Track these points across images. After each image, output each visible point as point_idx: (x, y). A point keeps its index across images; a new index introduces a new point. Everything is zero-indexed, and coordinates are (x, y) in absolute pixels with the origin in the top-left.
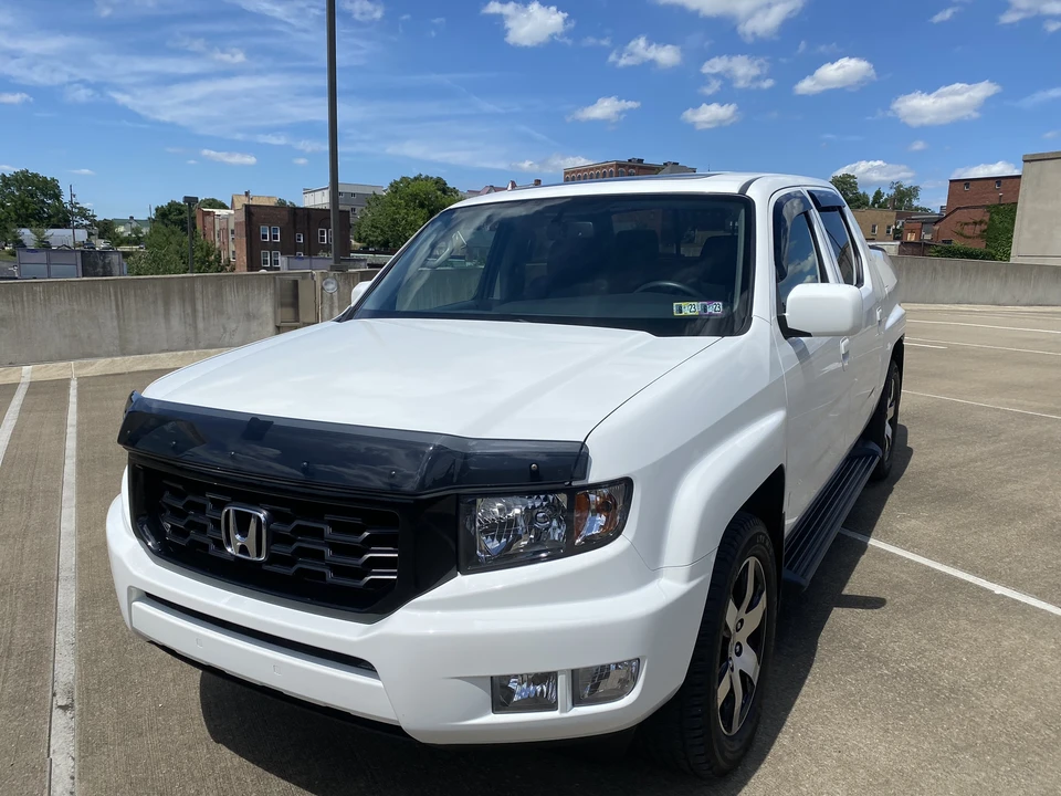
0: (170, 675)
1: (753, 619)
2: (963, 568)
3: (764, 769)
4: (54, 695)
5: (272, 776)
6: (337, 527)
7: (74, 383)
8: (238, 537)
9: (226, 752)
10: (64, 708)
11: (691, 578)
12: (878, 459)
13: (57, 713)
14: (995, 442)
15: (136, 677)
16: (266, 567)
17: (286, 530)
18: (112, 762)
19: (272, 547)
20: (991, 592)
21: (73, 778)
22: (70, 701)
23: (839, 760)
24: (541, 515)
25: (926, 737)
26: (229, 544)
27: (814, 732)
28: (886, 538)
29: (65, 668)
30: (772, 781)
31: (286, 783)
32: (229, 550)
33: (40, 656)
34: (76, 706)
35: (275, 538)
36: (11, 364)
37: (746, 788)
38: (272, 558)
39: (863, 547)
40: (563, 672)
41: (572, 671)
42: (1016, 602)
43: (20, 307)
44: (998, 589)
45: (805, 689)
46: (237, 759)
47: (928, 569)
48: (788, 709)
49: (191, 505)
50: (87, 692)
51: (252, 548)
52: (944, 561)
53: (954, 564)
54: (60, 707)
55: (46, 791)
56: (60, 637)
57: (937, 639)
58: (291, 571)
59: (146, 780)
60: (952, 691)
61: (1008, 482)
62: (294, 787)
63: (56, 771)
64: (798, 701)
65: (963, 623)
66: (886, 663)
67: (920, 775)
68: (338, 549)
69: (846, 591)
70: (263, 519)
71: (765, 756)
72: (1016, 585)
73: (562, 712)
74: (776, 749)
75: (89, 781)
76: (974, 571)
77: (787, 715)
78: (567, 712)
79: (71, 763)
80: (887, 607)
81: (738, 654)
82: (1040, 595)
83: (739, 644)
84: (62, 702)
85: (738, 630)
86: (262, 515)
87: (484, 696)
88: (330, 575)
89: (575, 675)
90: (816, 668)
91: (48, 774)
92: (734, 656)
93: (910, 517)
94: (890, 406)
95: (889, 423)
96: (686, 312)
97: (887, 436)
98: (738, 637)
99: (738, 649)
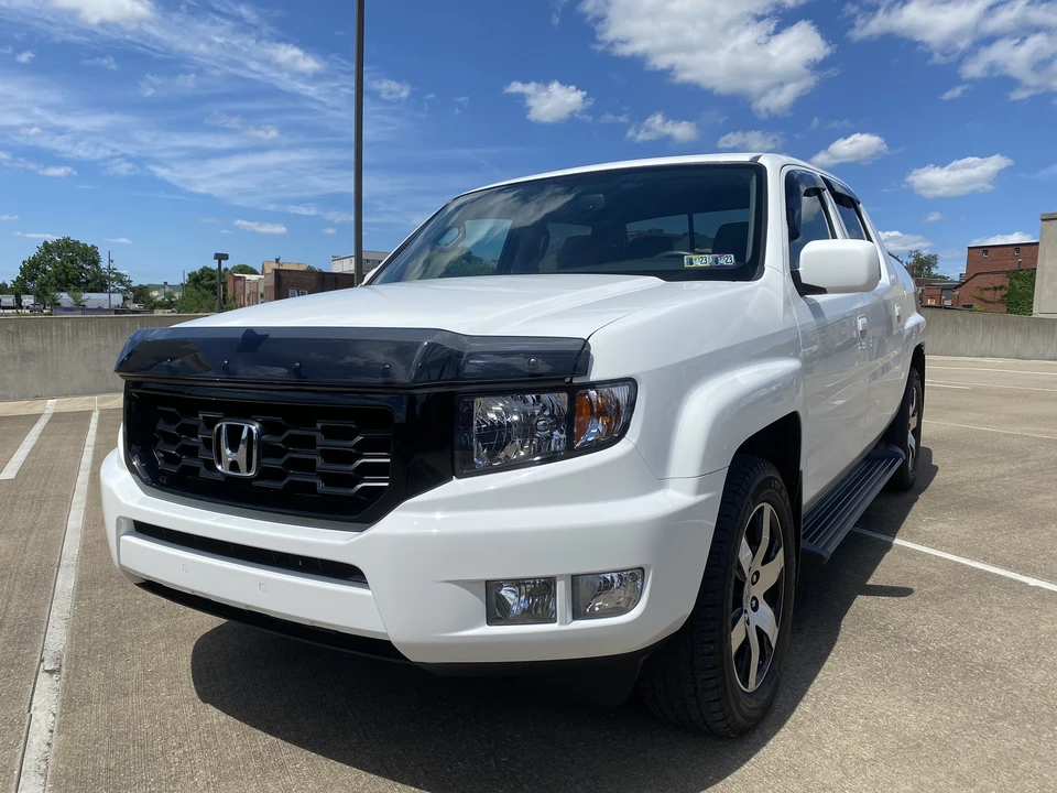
0: (162, 645)
1: (771, 574)
2: (995, 564)
3: (784, 732)
4: (42, 661)
5: (260, 732)
6: (329, 433)
7: (96, 415)
8: (228, 452)
9: (213, 711)
10: (51, 672)
11: (699, 491)
12: (900, 461)
13: (43, 677)
14: (1025, 461)
15: (127, 646)
16: (255, 483)
17: (277, 441)
18: (94, 718)
19: (263, 461)
20: (1026, 584)
21: (51, 731)
22: (57, 666)
23: (865, 725)
24: (542, 423)
25: (959, 706)
26: (220, 462)
27: (839, 701)
28: (911, 537)
29: (56, 638)
30: (792, 743)
31: (273, 738)
32: (219, 467)
33: (34, 627)
34: (64, 670)
35: (267, 450)
36: (36, 397)
37: (764, 749)
38: (264, 473)
39: (888, 546)
40: (562, 577)
41: (574, 577)
42: (1052, 593)
43: (48, 340)
44: (1032, 582)
45: (827, 664)
46: (224, 717)
48: (809, 681)
49: (184, 429)
50: (75, 658)
51: (243, 465)
52: (974, 557)
53: (985, 560)
54: (47, 671)
55: (23, 741)
56: (55, 613)
57: (969, 623)
58: (280, 485)
59: (127, 734)
60: (986, 667)
61: (1039, 493)
62: (280, 742)
63: (35, 725)
64: (820, 675)
65: (996, 609)
66: (915, 643)
67: (955, 741)
68: (329, 456)
69: (870, 582)
70: (255, 432)
71: (784, 721)
72: (1052, 579)
73: (561, 624)
74: (797, 715)
75: (68, 734)
76: (1007, 566)
77: (808, 686)
78: (566, 624)
79: (51, 718)
80: (915, 595)
81: (755, 609)
83: (754, 598)
84: (49, 667)
85: (754, 584)
86: (255, 428)
87: (478, 605)
88: (320, 486)
89: (575, 579)
90: (839, 646)
91: (26, 727)
92: (749, 610)
93: (936, 521)
94: (912, 416)
95: (913, 433)
96: (697, 264)
97: (911, 447)
98: (753, 591)
99: (754, 603)
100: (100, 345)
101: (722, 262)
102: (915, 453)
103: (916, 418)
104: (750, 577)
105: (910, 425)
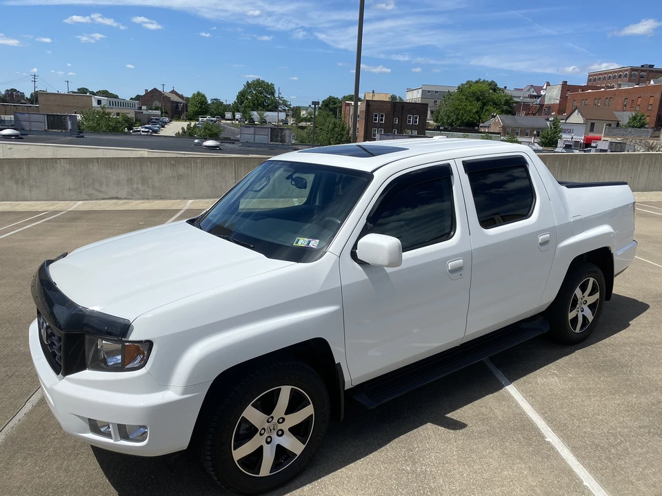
2: (545, 419)
11: (184, 393)
16: (48, 347)
17: (49, 332)
20: (544, 437)
21: (25, 414)
27: (327, 489)
28: (521, 386)
39: (499, 387)
42: (553, 448)
44: (551, 437)
47: (522, 414)
53: (544, 413)
57: (465, 458)
58: (51, 351)
65: (496, 453)
66: (414, 463)
69: (450, 414)
72: (566, 438)
75: (29, 417)
76: (550, 422)
78: (116, 441)
79: (29, 409)
80: (462, 430)
81: (279, 436)
82: (574, 450)
83: (281, 430)
85: (279, 423)
87: (87, 426)
88: (57, 357)
89: (119, 426)
91: (19, 410)
92: (274, 436)
93: (557, 375)
94: (589, 295)
95: (589, 306)
96: (300, 244)
97: (584, 316)
98: (280, 426)
99: (280, 433)
100: (214, 173)
101: (311, 245)
102: (590, 318)
103: (597, 296)
104: (275, 420)
105: (586, 301)
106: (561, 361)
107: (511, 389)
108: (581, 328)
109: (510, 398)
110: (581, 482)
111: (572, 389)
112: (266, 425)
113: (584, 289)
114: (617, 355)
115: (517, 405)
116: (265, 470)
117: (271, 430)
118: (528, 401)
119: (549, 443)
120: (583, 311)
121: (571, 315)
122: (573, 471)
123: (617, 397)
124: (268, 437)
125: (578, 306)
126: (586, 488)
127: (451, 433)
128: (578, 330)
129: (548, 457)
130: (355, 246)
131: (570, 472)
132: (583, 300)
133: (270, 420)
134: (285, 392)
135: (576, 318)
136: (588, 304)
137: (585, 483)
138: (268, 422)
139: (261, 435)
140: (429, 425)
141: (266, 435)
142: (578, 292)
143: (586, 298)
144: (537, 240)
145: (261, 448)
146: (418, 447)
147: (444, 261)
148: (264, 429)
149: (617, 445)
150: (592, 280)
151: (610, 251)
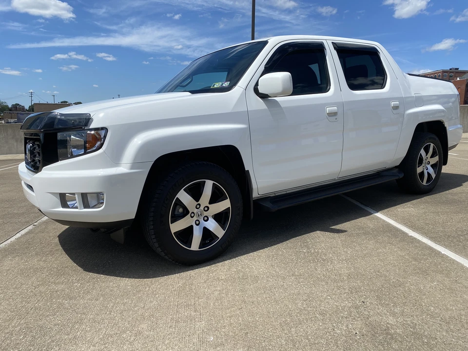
2: (407, 226)
4: (36, 222)
13: (31, 226)
16: (31, 163)
20: (407, 234)
30: (203, 271)
31: (61, 247)
34: (37, 225)
40: (78, 193)
41: (82, 194)
42: (415, 239)
44: (413, 234)
47: (389, 225)
50: (44, 223)
54: (34, 225)
63: (14, 237)
66: (308, 248)
69: (333, 227)
72: (424, 234)
73: (80, 209)
75: (18, 240)
76: (411, 227)
79: (20, 236)
81: (206, 221)
82: (432, 238)
83: (206, 216)
85: (205, 211)
87: (57, 201)
92: (202, 221)
93: (412, 207)
94: (431, 158)
95: (432, 166)
96: (215, 86)
97: (428, 173)
98: (206, 214)
99: (206, 218)
101: (224, 85)
102: (434, 176)
103: (436, 159)
104: (202, 208)
105: (429, 162)
106: (414, 202)
107: (379, 215)
108: (427, 182)
109: (378, 218)
110: (440, 252)
111: (425, 213)
112: (196, 211)
113: (427, 151)
114: (456, 197)
115: (384, 221)
116: (195, 246)
117: (199, 215)
118: (392, 219)
119: (411, 236)
120: (426, 169)
121: (419, 170)
122: (432, 248)
123: (460, 214)
124: (197, 220)
125: (423, 165)
126: (444, 255)
127: (336, 235)
128: (424, 183)
129: (412, 243)
130: (257, 84)
131: (431, 248)
132: (427, 161)
133: (198, 207)
134: (209, 185)
135: (422, 174)
136: (431, 163)
137: (443, 253)
138: (197, 208)
139: (192, 217)
140: (318, 232)
141: (195, 218)
142: (422, 152)
143: (429, 159)
144: (390, 104)
145: (191, 228)
146: (311, 241)
147: (324, 106)
148: (193, 213)
149: (464, 235)
150: (432, 145)
151: (444, 125)
